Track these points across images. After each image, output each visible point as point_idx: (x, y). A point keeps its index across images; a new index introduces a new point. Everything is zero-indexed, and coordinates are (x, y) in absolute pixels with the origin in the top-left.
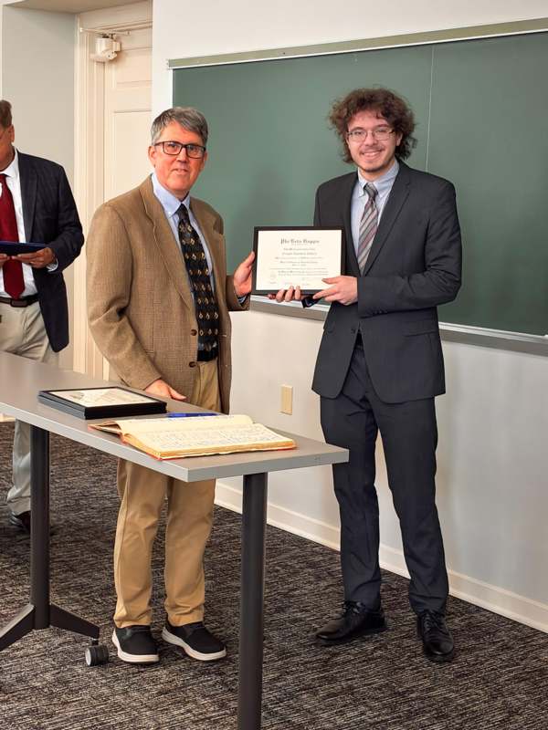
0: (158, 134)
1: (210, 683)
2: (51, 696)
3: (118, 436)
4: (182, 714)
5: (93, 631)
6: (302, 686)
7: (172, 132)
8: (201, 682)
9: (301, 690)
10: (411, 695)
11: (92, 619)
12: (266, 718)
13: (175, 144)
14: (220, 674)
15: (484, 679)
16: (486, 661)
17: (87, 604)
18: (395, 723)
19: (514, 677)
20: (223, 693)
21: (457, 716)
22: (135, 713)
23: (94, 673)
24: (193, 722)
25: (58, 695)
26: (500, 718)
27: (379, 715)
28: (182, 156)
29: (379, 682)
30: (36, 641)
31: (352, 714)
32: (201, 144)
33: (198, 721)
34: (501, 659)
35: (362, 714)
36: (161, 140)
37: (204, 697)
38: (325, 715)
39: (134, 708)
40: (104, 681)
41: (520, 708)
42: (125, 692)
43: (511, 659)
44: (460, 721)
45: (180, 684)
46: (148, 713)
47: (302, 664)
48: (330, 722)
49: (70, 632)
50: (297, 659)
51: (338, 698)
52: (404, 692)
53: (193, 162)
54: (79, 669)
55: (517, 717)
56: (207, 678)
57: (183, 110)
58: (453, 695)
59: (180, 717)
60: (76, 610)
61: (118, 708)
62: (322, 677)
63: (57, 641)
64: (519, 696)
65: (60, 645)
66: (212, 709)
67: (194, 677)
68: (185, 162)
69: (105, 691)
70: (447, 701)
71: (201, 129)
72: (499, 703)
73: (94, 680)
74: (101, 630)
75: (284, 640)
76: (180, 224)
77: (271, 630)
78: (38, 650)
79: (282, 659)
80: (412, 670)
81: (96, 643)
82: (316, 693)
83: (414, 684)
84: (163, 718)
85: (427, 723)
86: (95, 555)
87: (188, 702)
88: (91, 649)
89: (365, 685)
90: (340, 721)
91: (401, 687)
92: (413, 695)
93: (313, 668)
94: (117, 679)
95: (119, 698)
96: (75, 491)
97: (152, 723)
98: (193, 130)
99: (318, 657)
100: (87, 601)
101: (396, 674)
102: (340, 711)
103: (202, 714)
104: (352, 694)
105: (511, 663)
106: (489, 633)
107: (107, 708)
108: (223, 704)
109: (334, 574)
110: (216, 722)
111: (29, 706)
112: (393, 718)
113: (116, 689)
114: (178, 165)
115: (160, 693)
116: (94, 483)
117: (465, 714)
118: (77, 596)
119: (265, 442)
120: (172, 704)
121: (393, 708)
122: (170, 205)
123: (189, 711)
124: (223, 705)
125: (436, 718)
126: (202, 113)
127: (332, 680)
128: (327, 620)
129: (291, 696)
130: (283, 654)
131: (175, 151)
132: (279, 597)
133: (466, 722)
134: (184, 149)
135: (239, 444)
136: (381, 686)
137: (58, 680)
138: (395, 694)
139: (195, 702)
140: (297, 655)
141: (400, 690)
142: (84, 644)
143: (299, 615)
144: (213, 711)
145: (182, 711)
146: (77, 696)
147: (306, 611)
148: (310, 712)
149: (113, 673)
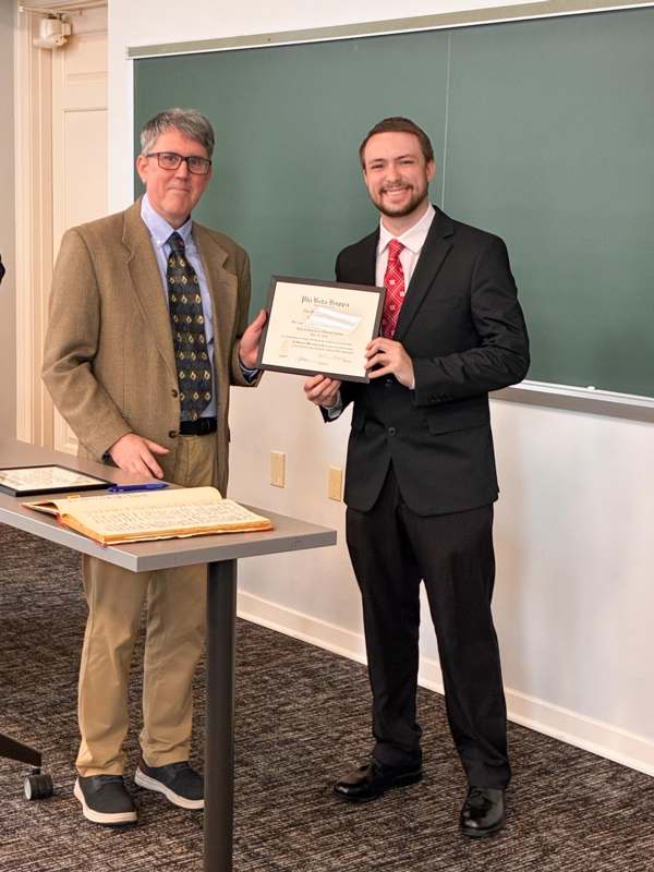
0: (151, 143)
1: (179, 819)
3: (55, 517)
4: (142, 857)
5: (34, 758)
6: (290, 822)
7: (168, 140)
8: (167, 818)
9: (290, 826)
10: (425, 831)
11: (33, 743)
12: (245, 861)
13: (172, 156)
15: (515, 811)
16: (521, 788)
18: (403, 865)
19: (552, 808)
20: (193, 832)
21: (479, 856)
22: (84, 856)
23: (34, 809)
24: (155, 866)
26: (531, 857)
28: (181, 172)
29: (386, 815)
31: (351, 855)
32: (206, 157)
33: (160, 866)
34: (536, 786)
35: (364, 854)
36: (155, 151)
37: (170, 836)
38: (318, 857)
39: (83, 851)
40: (47, 819)
41: (557, 846)
42: (72, 832)
43: (549, 786)
44: (483, 862)
46: (100, 856)
47: (292, 795)
48: (323, 865)
49: (6, 759)
50: (285, 789)
51: (335, 836)
52: (416, 828)
53: (195, 179)
54: (16, 804)
55: (552, 857)
57: (183, 113)
59: (139, 862)
60: (14, 732)
61: (62, 851)
62: (317, 811)
64: (556, 831)
66: (179, 850)
68: (186, 180)
69: (48, 830)
71: (206, 138)
72: (531, 840)
73: (35, 818)
74: (45, 756)
75: (270, 766)
76: (171, 256)
77: (255, 754)
79: (265, 790)
80: (427, 800)
81: (38, 772)
82: (307, 830)
83: (428, 818)
85: (443, 864)
86: (40, 664)
87: (150, 843)
88: (31, 780)
89: (368, 819)
90: (336, 863)
91: (412, 821)
92: (427, 831)
93: (305, 800)
94: (63, 815)
95: (66, 839)
98: (196, 139)
99: (312, 786)
100: (28, 722)
101: (408, 805)
102: (337, 852)
103: (165, 857)
104: (352, 831)
105: (550, 790)
106: (524, 755)
107: (49, 851)
108: (193, 844)
110: (183, 866)
112: (400, 859)
113: (62, 827)
114: (175, 183)
116: (41, 575)
117: (489, 853)
118: (16, 715)
119: (234, 522)
120: (130, 845)
121: (401, 847)
122: (161, 232)
123: (150, 854)
124: (192, 846)
125: (454, 859)
126: (207, 117)
127: (328, 813)
128: (325, 741)
129: (277, 834)
130: (269, 783)
131: (174, 164)
132: (266, 714)
133: (490, 863)
134: (184, 163)
135: (201, 525)
136: (389, 820)
138: (406, 829)
139: (158, 842)
140: (286, 783)
141: (412, 825)
142: (23, 773)
143: (290, 735)
144: (180, 854)
145: (142, 853)
146: (13, 838)
147: (300, 730)
148: (299, 853)
149: (58, 808)
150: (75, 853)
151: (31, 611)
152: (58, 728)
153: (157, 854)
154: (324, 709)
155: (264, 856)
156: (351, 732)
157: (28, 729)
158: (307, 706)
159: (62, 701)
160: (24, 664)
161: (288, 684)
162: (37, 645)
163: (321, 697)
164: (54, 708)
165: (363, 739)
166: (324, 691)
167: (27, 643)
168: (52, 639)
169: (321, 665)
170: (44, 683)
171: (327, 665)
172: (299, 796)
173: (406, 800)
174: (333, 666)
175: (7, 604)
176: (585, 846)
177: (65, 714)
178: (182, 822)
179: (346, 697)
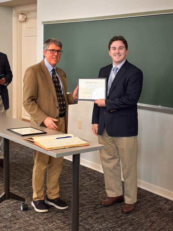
0: (47, 47)
1: (60, 215)
2: (11, 221)
4: (52, 226)
5: (23, 200)
8: (57, 215)
9: (88, 217)
13: (54, 50)
14: (62, 212)
16: (144, 206)
17: (20, 190)
19: (152, 211)
20: (64, 219)
21: (136, 224)
22: (37, 226)
23: (23, 213)
24: (55, 228)
25: (13, 221)
26: (149, 224)
27: (112, 225)
29: (112, 213)
30: (5, 202)
31: (104, 225)
33: (57, 228)
34: (148, 205)
35: (107, 224)
37: (58, 220)
38: (96, 225)
39: (37, 224)
40: (27, 216)
41: (155, 221)
42: (34, 219)
45: (50, 216)
46: (41, 226)
47: (88, 208)
48: (97, 227)
50: (86, 207)
51: (99, 219)
52: (119, 217)
54: (19, 211)
55: (154, 224)
56: (59, 214)
58: (134, 217)
61: (31, 224)
62: (94, 213)
63: (12, 202)
64: (154, 217)
65: (13, 204)
66: (61, 224)
67: (55, 214)
69: (27, 219)
70: (133, 219)
72: (148, 220)
73: (24, 215)
74: (25, 199)
76: (53, 74)
78: (6, 205)
79: (81, 207)
81: (24, 203)
82: (92, 218)
84: (46, 228)
87: (53, 222)
88: (22, 205)
89: (107, 215)
90: (101, 227)
92: (122, 218)
94: (31, 215)
95: (32, 221)
96: (14, 152)
97: (42, 229)
99: (92, 206)
101: (117, 211)
102: (100, 224)
103: (58, 226)
104: (104, 218)
105: (151, 206)
107: (28, 224)
109: (95, 178)
110: (62, 228)
111: (4, 225)
112: (117, 226)
113: (31, 218)
114: (54, 57)
115: (45, 219)
117: (139, 223)
120: (48, 223)
121: (116, 222)
122: (50, 68)
123: (54, 225)
124: (64, 223)
125: (130, 225)
127: (97, 213)
129: (85, 219)
131: (54, 52)
133: (139, 226)
134: (56, 52)
136: (112, 215)
137: (13, 216)
138: (117, 217)
139: (56, 222)
140: (86, 205)
141: (118, 216)
142: (20, 203)
143: (86, 192)
144: (61, 225)
145: (52, 225)
146: (19, 221)
147: (88, 191)
148: (91, 224)
149: (29, 213)
150: (35, 225)
151: (18, 159)
152: (28, 191)
153: (55, 225)
154: (93, 185)
155: (82, 225)
156: (100, 191)
157: (20, 191)
158: (89, 184)
159: (28, 184)
160: (18, 173)
161: (84, 178)
162: (20, 168)
163: (92, 182)
164: (26, 185)
165: (104, 193)
166: (93, 180)
167: (18, 168)
168: (24, 167)
169: (91, 173)
170: (23, 179)
171: (93, 173)
172: (90, 209)
173: (116, 209)
174: (94, 173)
175: (12, 158)
176: (162, 221)
177: (29, 187)
178: (61, 216)
179: (98, 182)
